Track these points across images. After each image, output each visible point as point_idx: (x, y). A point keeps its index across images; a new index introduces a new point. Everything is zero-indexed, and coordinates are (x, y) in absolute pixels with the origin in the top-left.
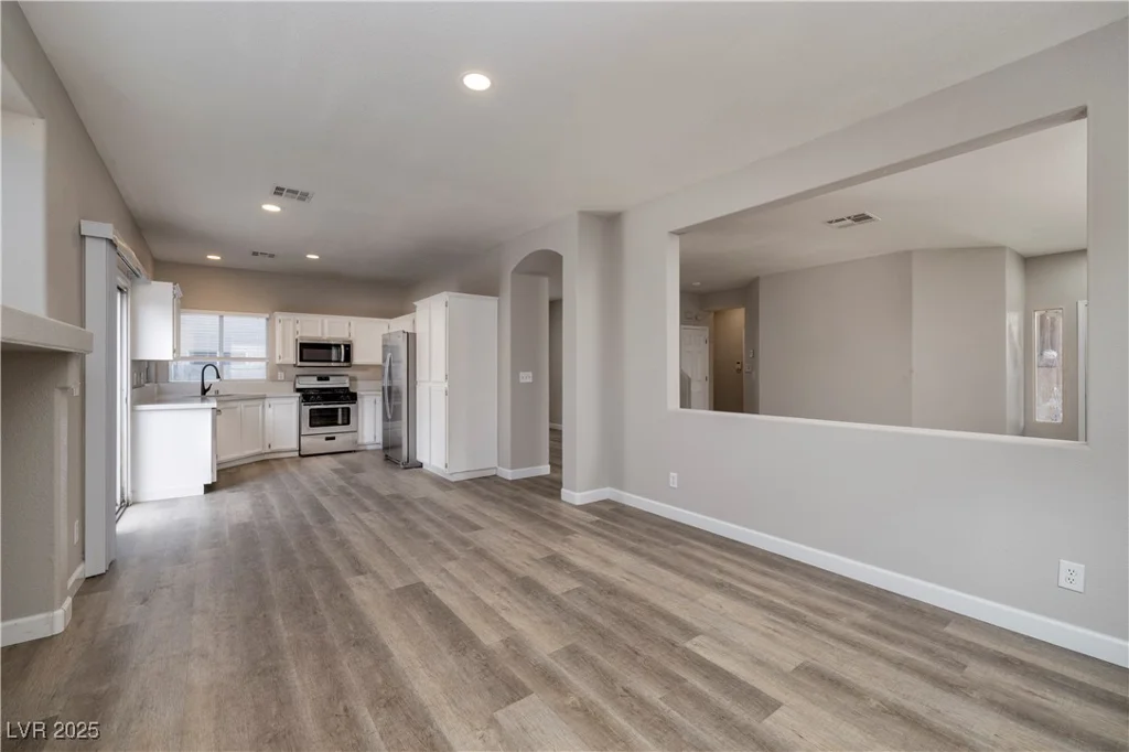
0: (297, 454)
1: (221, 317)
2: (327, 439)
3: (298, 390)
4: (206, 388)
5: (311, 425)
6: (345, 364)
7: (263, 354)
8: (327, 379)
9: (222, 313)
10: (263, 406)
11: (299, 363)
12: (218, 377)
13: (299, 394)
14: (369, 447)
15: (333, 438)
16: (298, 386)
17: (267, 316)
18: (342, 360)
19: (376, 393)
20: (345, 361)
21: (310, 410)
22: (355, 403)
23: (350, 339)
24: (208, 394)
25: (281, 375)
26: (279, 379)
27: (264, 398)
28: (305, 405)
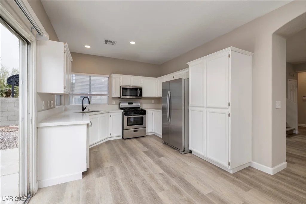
0: (121, 138)
1: (90, 76)
2: (134, 131)
3: (121, 109)
4: (84, 108)
5: (128, 125)
6: (139, 97)
7: (106, 93)
8: (132, 103)
9: (90, 75)
10: (108, 116)
11: (122, 97)
12: (89, 103)
13: (122, 111)
14: (150, 134)
15: (137, 131)
16: (121, 107)
17: (108, 76)
18: (139, 95)
19: (153, 110)
20: (140, 96)
21: (128, 118)
22: (145, 115)
23: (141, 86)
24: (85, 111)
25: (114, 102)
26: (113, 103)
27: (109, 113)
28: (125, 116)
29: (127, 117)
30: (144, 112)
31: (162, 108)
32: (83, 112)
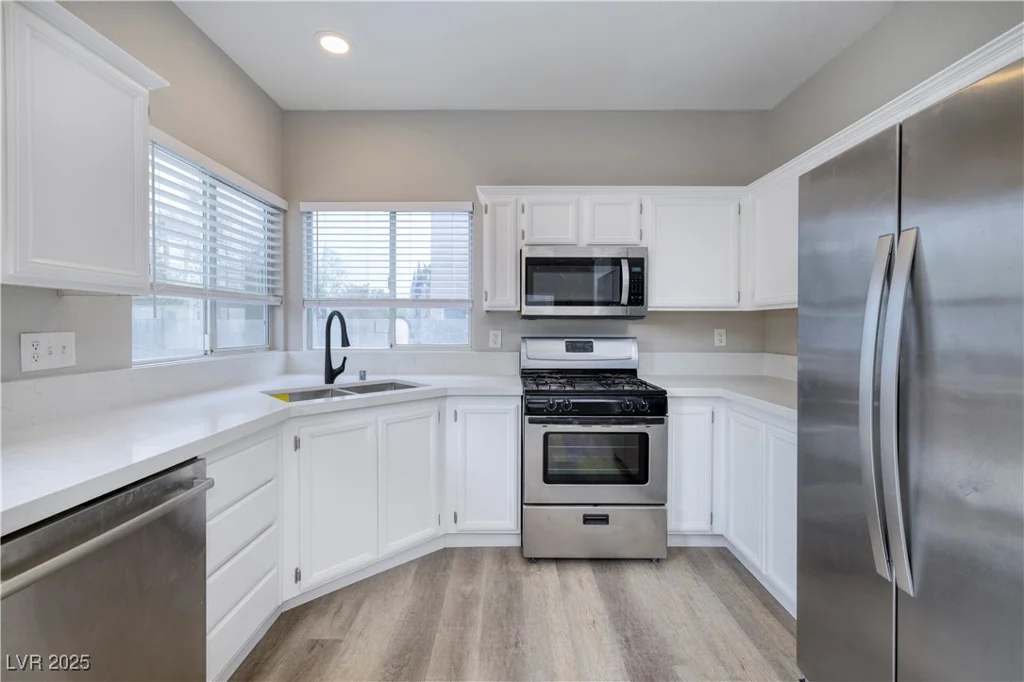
1: (393, 213)
2: (588, 519)
4: (335, 366)
5: (548, 480)
6: (630, 309)
8: (586, 347)
9: (394, 207)
10: (441, 417)
11: (525, 309)
13: (522, 389)
15: (603, 519)
16: (525, 364)
18: (625, 298)
19: (719, 392)
20: (630, 303)
21: (546, 436)
22: (661, 422)
23: (643, 245)
24: (341, 380)
25: (495, 337)
26: (491, 345)
27: (445, 397)
28: (531, 421)
29: (541, 429)
30: (656, 405)
31: (794, 378)
32: (329, 386)
